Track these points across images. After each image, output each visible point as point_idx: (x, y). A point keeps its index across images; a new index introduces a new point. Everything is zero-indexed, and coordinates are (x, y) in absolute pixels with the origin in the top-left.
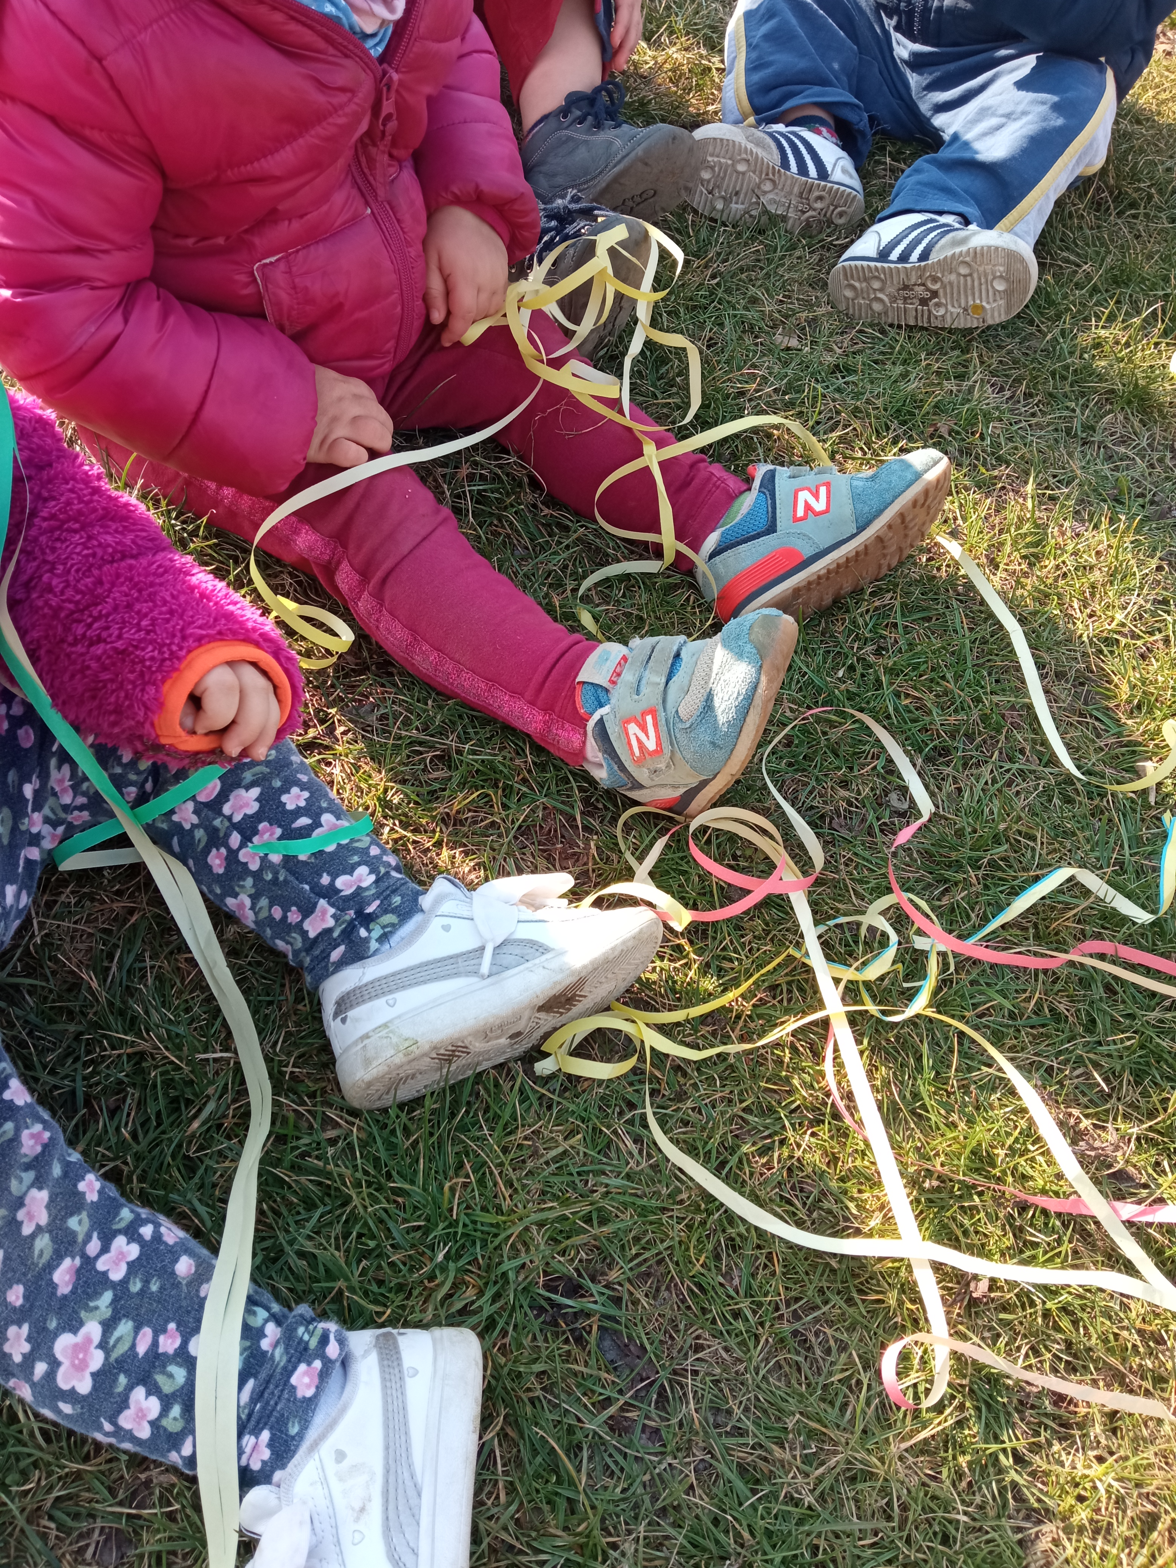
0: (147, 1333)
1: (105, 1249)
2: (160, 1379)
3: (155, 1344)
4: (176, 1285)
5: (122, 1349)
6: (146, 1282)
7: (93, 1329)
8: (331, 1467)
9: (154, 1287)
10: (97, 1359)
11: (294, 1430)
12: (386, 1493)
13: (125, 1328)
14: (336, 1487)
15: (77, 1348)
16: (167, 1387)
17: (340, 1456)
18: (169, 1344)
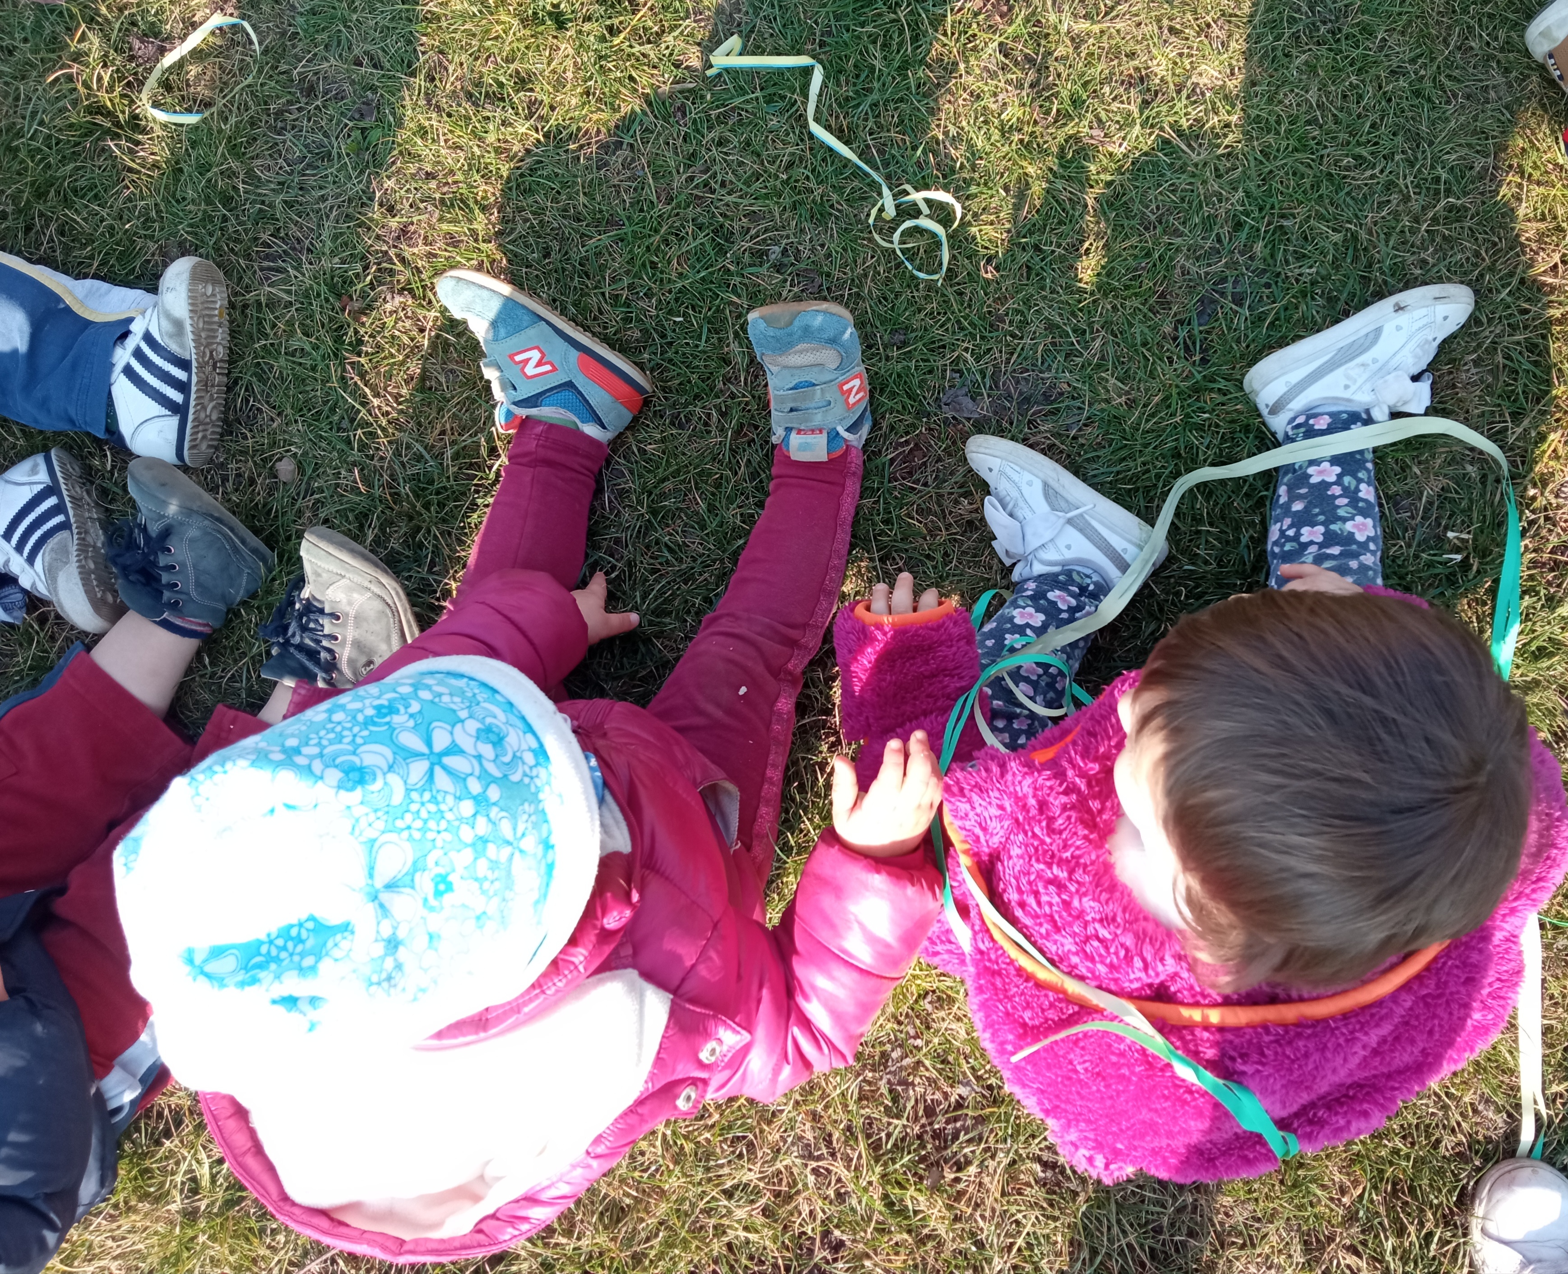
0: (1338, 502)
1: (1312, 543)
2: (1353, 487)
3: (1340, 496)
4: (1310, 502)
5: (1350, 510)
6: (1317, 515)
7: (1349, 526)
8: (1353, 388)
9: (1317, 510)
10: (1359, 519)
11: (1345, 416)
12: (1351, 360)
13: (1341, 512)
14: (1360, 382)
15: (1360, 530)
16: (1354, 483)
17: (1347, 387)
18: (1337, 490)
